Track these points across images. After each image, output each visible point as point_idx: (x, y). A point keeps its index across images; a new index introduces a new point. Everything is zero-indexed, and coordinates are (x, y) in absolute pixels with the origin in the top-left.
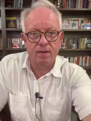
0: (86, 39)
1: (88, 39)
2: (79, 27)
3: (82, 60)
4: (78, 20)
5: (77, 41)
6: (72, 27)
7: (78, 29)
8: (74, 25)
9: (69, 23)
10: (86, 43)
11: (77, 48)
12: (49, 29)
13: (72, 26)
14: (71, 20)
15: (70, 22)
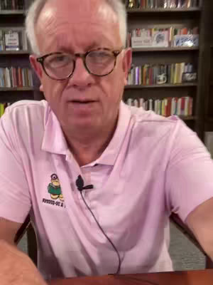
0: (183, 64)
7: (167, 46)
10: (182, 72)
12: (94, 44)
14: (155, 30)
15: (154, 32)
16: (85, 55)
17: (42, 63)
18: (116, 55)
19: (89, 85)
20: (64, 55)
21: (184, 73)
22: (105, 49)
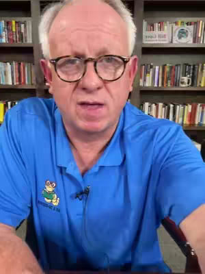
6: (180, 37)
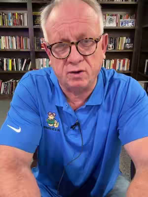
0: (125, 38)
1: (127, 38)
2: (117, 24)
3: (120, 63)
4: (116, 15)
5: (115, 40)
7: (115, 26)
8: (111, 20)
9: (105, 19)
10: (124, 42)
11: (114, 49)
13: (109, 23)
14: (109, 15)
15: (107, 17)
16: (77, 43)
17: (51, 49)
18: (97, 42)
19: (80, 61)
20: (64, 43)
21: (126, 43)
22: (90, 38)
